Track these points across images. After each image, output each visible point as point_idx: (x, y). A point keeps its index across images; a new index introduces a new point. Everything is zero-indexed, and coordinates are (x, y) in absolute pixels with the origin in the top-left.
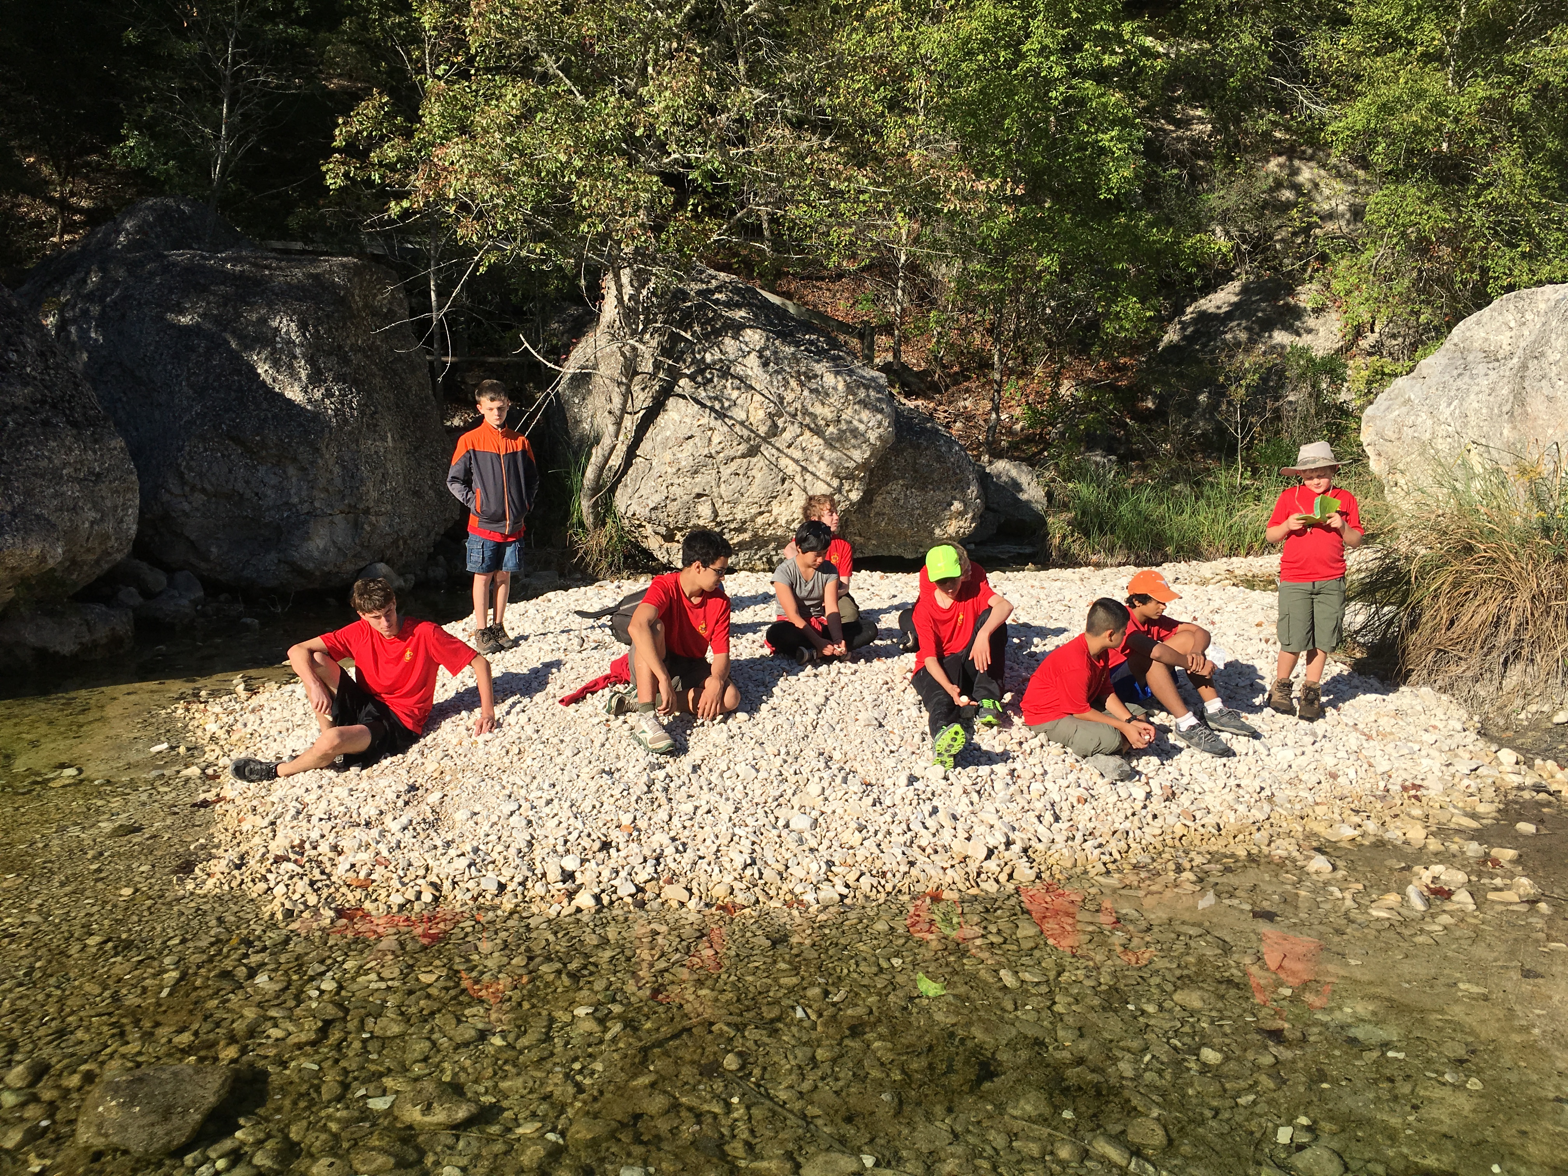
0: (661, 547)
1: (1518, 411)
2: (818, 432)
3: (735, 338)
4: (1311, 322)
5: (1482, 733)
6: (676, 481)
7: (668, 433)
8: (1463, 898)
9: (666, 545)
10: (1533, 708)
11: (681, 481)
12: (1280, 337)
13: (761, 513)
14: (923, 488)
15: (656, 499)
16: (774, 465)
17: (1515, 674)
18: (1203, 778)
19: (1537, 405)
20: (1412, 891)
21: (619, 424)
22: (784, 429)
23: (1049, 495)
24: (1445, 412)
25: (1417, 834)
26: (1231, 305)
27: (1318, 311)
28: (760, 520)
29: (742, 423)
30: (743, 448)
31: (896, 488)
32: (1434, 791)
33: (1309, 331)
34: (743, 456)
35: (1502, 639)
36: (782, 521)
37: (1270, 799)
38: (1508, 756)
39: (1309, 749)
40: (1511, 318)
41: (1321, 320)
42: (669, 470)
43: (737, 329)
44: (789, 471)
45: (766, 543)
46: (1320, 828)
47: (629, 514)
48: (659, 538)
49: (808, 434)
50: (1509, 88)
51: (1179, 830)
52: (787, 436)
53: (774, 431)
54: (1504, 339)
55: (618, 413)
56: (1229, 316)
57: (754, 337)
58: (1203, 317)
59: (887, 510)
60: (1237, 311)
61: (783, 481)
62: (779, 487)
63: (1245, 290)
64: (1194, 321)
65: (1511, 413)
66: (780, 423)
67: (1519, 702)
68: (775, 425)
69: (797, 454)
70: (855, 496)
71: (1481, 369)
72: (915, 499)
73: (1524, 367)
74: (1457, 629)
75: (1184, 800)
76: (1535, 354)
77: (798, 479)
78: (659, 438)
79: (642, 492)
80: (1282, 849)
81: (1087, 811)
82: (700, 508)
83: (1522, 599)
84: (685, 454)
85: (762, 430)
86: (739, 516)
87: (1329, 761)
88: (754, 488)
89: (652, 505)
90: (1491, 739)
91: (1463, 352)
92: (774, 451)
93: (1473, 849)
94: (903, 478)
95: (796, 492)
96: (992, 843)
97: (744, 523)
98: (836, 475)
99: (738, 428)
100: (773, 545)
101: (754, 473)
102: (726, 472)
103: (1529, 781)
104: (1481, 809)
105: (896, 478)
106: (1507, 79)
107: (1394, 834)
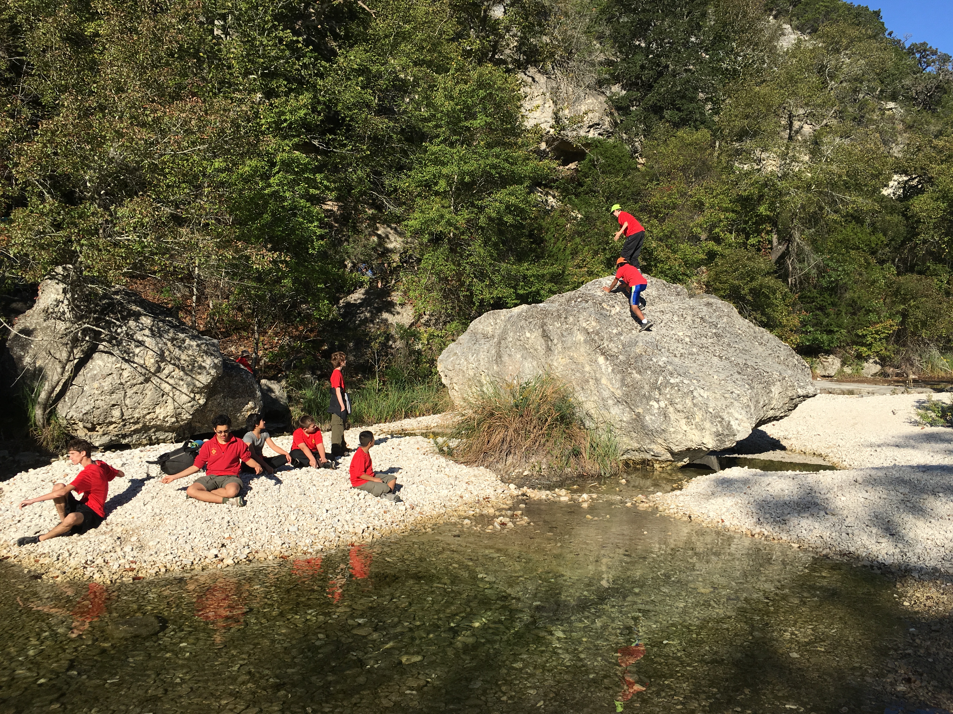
0: (86, 435)
1: (499, 360)
2: (183, 369)
3: (137, 320)
4: (398, 309)
5: (502, 481)
6: (101, 398)
7: (95, 372)
8: (510, 525)
9: (89, 433)
10: (517, 471)
11: (103, 398)
12: (385, 315)
13: (149, 413)
14: (233, 398)
15: (88, 408)
16: (158, 388)
17: (510, 459)
18: (422, 502)
19: (505, 358)
20: (496, 524)
21: (64, 368)
22: (164, 369)
23: (289, 398)
24: (471, 359)
25: (492, 511)
26: (362, 299)
27: (402, 305)
28: (148, 417)
29: (142, 366)
30: (142, 379)
31: (219, 398)
32: (493, 499)
33: (398, 313)
34: (142, 383)
35: (505, 447)
36: (161, 417)
37: (444, 506)
38: (512, 486)
39: (452, 490)
40: (492, 321)
41: (404, 310)
42: (96, 392)
43: (137, 316)
44: (166, 390)
45: (150, 429)
46: (463, 513)
47: (68, 417)
48: (86, 430)
49: (177, 370)
50: (476, 214)
51: (419, 518)
52: (166, 372)
53: (159, 370)
54: (490, 329)
55: (65, 361)
56: (361, 305)
57: (146, 321)
58: (348, 305)
59: (214, 409)
60: (365, 303)
61: (163, 395)
62: (160, 399)
63: (366, 293)
64: (344, 307)
65: (496, 360)
66: (162, 365)
67: (512, 469)
68: (159, 367)
69: (171, 381)
70: (202, 402)
71: (483, 341)
72: (229, 402)
73: (500, 343)
74: (490, 444)
75: (418, 509)
76: (503, 338)
77: (171, 395)
78: (89, 375)
79: (79, 404)
80: (453, 520)
81: (388, 515)
82: (113, 412)
83: (511, 430)
84: (107, 383)
85: (152, 370)
86: (136, 415)
87: (459, 493)
88: (146, 400)
89: (84, 412)
90: (505, 483)
91: (475, 334)
92: (158, 380)
93: (509, 513)
94: (223, 392)
95: (170, 401)
96: (363, 527)
97: (138, 419)
98: (192, 391)
99: (139, 369)
100: (153, 430)
101: (146, 392)
102: (130, 392)
103: (520, 493)
104: (508, 502)
105: (219, 393)
106: (475, 210)
107: (485, 512)
